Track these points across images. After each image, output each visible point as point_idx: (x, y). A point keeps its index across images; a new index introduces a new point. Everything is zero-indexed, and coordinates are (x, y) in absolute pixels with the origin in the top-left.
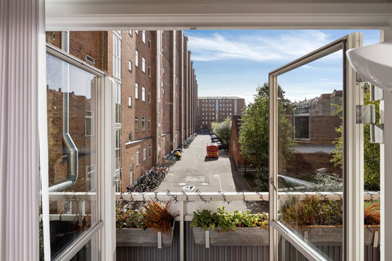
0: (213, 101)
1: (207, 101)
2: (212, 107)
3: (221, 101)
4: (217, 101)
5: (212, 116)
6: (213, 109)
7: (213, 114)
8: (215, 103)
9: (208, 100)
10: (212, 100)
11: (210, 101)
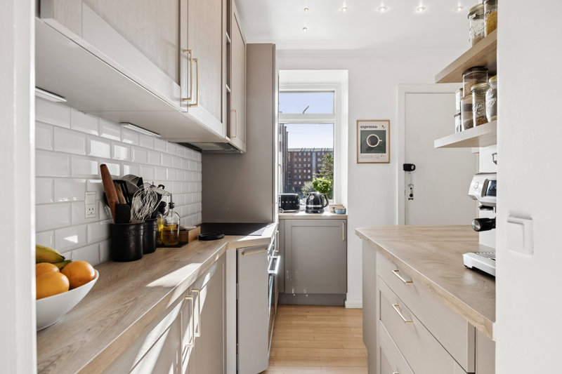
0: (309, 154)
1: (300, 154)
2: (307, 163)
3: (319, 154)
4: (314, 155)
5: (307, 174)
6: (309, 165)
7: (309, 171)
8: (311, 157)
9: (302, 153)
10: (307, 152)
11: (305, 154)
